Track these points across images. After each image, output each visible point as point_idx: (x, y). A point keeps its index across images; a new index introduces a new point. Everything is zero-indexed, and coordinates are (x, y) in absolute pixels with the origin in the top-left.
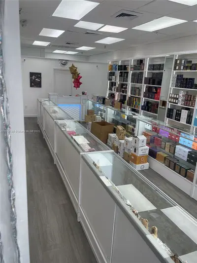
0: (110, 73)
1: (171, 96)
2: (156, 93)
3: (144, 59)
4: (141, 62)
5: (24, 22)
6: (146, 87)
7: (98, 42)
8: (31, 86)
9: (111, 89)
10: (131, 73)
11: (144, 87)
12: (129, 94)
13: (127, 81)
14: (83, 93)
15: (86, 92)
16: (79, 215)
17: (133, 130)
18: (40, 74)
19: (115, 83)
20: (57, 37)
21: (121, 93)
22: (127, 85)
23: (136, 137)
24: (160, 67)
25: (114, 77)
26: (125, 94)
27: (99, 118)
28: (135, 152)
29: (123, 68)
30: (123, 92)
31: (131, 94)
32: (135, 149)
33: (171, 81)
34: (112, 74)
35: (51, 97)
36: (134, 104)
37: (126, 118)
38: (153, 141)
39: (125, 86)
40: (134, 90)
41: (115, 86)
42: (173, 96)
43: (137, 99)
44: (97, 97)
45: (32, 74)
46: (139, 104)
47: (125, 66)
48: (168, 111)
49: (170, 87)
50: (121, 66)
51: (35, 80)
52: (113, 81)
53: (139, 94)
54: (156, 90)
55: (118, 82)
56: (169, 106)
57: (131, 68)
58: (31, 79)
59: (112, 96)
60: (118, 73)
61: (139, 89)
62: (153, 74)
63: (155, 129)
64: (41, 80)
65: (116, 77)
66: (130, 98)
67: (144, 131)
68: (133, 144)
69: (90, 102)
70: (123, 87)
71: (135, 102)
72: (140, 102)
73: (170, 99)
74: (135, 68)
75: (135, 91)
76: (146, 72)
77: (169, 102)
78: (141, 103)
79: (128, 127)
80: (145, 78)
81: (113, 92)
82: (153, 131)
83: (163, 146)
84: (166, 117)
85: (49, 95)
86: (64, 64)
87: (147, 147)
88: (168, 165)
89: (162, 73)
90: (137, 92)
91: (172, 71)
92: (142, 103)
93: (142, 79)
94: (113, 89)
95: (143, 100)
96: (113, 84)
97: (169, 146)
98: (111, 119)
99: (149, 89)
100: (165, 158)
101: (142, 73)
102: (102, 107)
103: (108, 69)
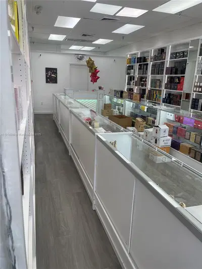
0: (129, 67)
1: (196, 85)
2: (179, 83)
3: (166, 48)
4: (162, 51)
5: (38, 8)
6: (168, 78)
7: (115, 32)
8: (47, 82)
9: (129, 84)
10: (150, 64)
11: (165, 78)
12: (149, 87)
13: (146, 74)
14: (100, 88)
15: (102, 86)
16: (94, 202)
17: (154, 122)
18: (56, 69)
19: (134, 77)
20: (72, 27)
21: (140, 87)
22: (146, 78)
23: (158, 126)
24: (184, 54)
25: (132, 71)
26: (144, 87)
27: (116, 112)
28: (156, 142)
29: (142, 60)
30: (142, 85)
31: (151, 87)
32: (156, 140)
33: (196, 69)
34: (130, 68)
35: (67, 92)
36: (155, 97)
37: (146, 110)
38: (176, 132)
39: (144, 80)
40: (154, 82)
41: (134, 80)
42: (198, 85)
43: (157, 91)
44: (115, 91)
45: (47, 70)
46: (160, 97)
47: (145, 58)
48: (193, 102)
49: (195, 74)
50: (140, 58)
51: (51, 76)
52: (132, 75)
53: (160, 86)
54: (179, 80)
55: (137, 75)
56: (193, 96)
57: (151, 58)
58: (47, 75)
59: (131, 90)
60: (137, 66)
61: (160, 81)
62: (176, 62)
63: (179, 119)
64: (57, 76)
65: (134, 70)
66: (150, 91)
67: (166, 122)
68: (154, 134)
69: (107, 97)
70: (142, 81)
71: (155, 95)
72: (160, 94)
73: (195, 88)
74: (155, 58)
75: (156, 83)
76: (168, 62)
77: (194, 91)
78: (161, 96)
79: (148, 119)
80: (167, 68)
81: (132, 87)
82: (176, 121)
83: (187, 137)
84: (190, 109)
85: (65, 90)
86: (81, 59)
87: (170, 138)
88: (193, 156)
89: (186, 61)
90: (158, 84)
91: (198, 56)
92: (163, 96)
93: (163, 70)
94: (132, 83)
95: (164, 92)
96: (131, 78)
97: (195, 136)
98: (129, 113)
99: (171, 80)
100: (190, 149)
101: (163, 63)
102: (120, 101)
103: (126, 63)
